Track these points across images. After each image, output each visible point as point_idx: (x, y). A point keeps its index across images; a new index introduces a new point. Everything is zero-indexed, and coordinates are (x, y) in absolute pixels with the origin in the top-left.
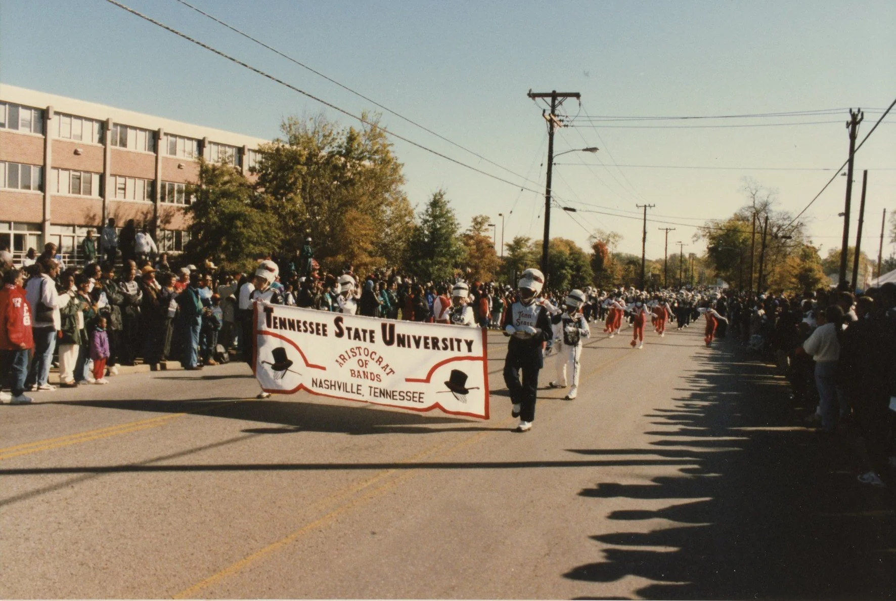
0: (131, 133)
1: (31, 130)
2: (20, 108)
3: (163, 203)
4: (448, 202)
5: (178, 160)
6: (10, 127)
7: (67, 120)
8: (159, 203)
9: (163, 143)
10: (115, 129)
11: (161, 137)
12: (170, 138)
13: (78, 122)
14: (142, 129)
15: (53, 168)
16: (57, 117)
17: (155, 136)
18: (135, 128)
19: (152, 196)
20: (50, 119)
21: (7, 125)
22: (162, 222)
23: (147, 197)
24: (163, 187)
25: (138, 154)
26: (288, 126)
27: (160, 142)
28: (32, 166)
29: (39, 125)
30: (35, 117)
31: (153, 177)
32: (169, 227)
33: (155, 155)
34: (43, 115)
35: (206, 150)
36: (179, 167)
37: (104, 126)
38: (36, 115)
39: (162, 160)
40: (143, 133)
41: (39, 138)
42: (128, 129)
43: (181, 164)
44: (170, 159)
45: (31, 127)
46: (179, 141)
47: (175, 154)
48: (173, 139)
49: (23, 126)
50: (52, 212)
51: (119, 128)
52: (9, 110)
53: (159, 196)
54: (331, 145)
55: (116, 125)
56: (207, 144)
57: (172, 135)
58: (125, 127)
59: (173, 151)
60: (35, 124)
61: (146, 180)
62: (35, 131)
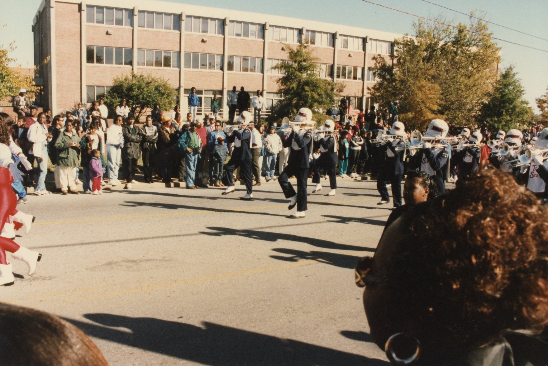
0: (318, 35)
1: (256, 37)
2: (250, 24)
3: (338, 79)
4: (517, 73)
5: (348, 51)
6: (244, 36)
7: (278, 29)
8: (335, 79)
9: (339, 41)
10: (308, 33)
11: (337, 37)
12: (344, 38)
13: (285, 30)
14: (325, 33)
15: (269, 59)
16: (271, 28)
17: (334, 36)
18: (320, 32)
19: (331, 75)
20: (267, 30)
21: (242, 35)
22: (337, 91)
23: (328, 75)
24: (339, 68)
25: (323, 48)
26: (417, 24)
27: (337, 40)
28: (256, 58)
29: (261, 34)
30: (258, 29)
31: (332, 63)
32: (341, 94)
33: (334, 49)
34: (263, 27)
35: (368, 45)
36: (349, 56)
37: (300, 31)
38: (259, 28)
39: (338, 52)
40: (326, 35)
41: (260, 41)
42: (316, 33)
43: (351, 54)
44: (343, 51)
45: (256, 36)
46: (350, 39)
47: (347, 47)
48: (346, 38)
49: (251, 35)
50: (268, 85)
51: (310, 32)
52: (244, 26)
53: (335, 74)
54: (449, 37)
55: (308, 31)
56: (368, 40)
57: (345, 36)
58: (314, 32)
59: (346, 45)
60: (258, 34)
61: (327, 65)
62: (259, 37)
